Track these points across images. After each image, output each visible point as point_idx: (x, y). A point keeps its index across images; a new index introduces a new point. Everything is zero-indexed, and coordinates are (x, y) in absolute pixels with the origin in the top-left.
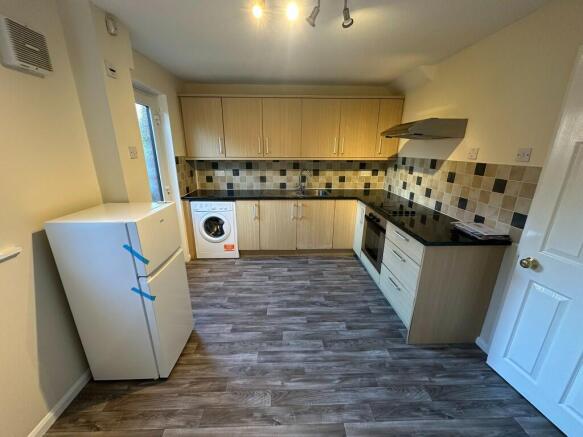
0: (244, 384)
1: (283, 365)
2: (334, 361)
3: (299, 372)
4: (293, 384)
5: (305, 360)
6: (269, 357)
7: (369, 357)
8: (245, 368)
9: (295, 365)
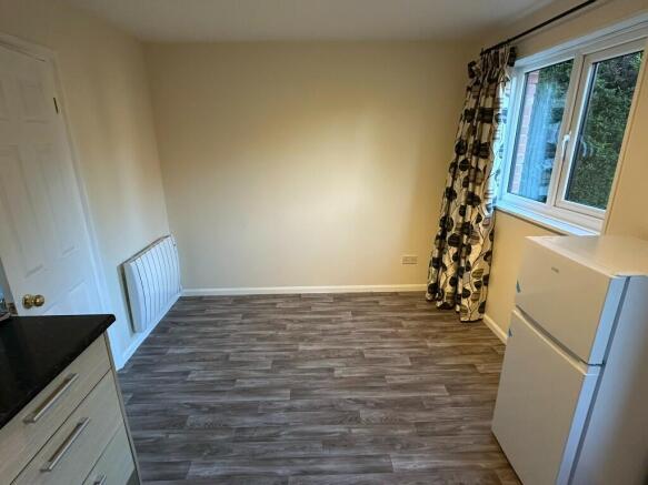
0: (396, 430)
1: (352, 452)
2: (280, 459)
3: (330, 443)
4: (337, 430)
5: (321, 459)
6: (374, 463)
7: (224, 464)
8: (403, 448)
9: (335, 452)
